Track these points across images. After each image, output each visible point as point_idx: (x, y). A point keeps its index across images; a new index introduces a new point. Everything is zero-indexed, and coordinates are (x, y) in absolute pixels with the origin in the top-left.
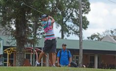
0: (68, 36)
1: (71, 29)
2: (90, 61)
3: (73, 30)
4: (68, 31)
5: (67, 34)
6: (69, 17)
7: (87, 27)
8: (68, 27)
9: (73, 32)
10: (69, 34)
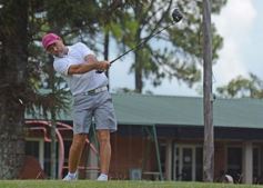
0: (155, 84)
1: (165, 60)
2: (229, 163)
3: (173, 66)
4: (155, 69)
5: (153, 76)
6: (158, 24)
7: (217, 57)
8: (157, 57)
9: (173, 72)
10: (158, 76)
